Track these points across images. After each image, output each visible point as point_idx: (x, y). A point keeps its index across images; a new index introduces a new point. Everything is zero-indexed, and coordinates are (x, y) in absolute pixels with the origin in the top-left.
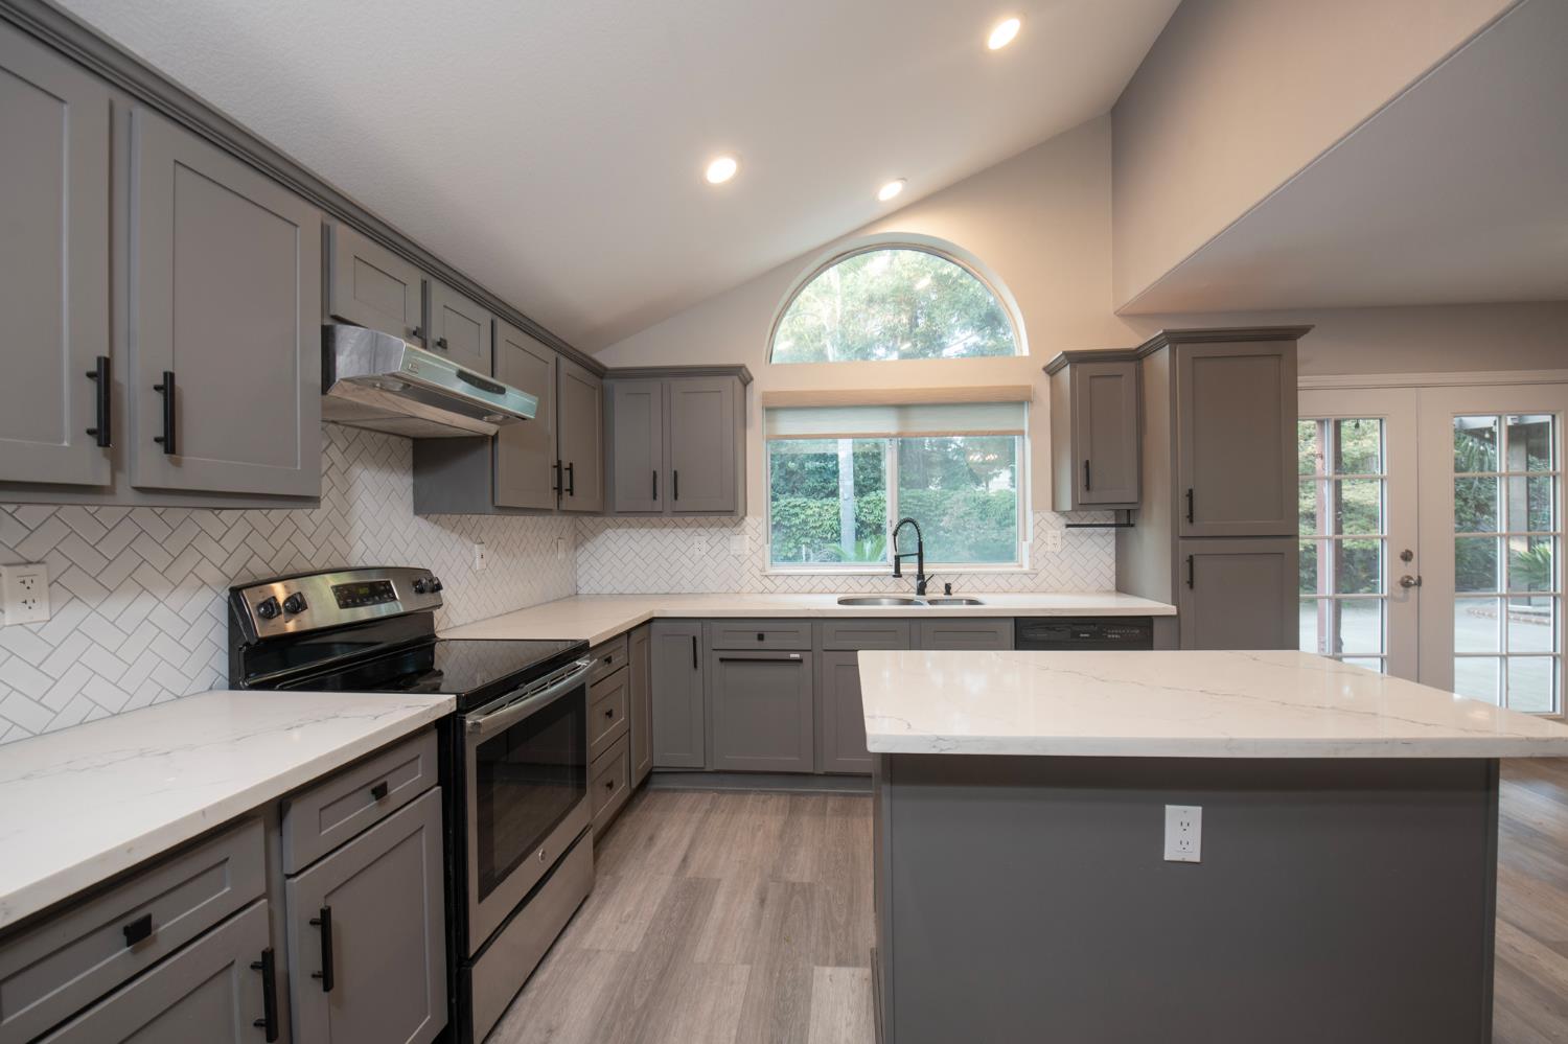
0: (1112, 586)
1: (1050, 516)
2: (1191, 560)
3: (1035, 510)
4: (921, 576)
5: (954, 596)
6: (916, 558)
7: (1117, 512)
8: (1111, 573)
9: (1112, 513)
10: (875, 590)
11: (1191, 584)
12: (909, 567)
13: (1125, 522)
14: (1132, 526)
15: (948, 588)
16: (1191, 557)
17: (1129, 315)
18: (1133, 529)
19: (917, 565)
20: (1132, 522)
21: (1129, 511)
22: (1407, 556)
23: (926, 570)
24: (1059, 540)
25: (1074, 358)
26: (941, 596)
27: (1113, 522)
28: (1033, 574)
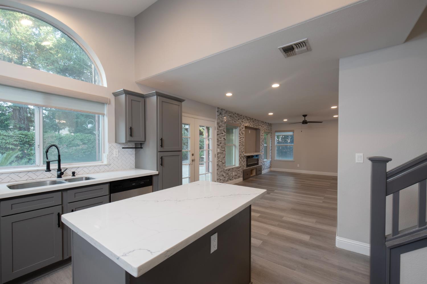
0: (134, 167)
1: (115, 144)
2: (162, 158)
3: (109, 142)
4: (59, 169)
5: (77, 176)
6: (57, 162)
7: (136, 144)
8: (133, 163)
9: (134, 144)
10: (30, 179)
11: (162, 164)
12: (54, 166)
13: (140, 147)
14: (142, 148)
15: (74, 174)
16: (162, 157)
17: (140, 84)
18: (142, 149)
19: (57, 165)
20: (142, 147)
21: (141, 143)
22: (193, 155)
23: (62, 167)
24: (117, 153)
25: (127, 93)
26: (71, 177)
27: (134, 147)
28: (108, 165)
